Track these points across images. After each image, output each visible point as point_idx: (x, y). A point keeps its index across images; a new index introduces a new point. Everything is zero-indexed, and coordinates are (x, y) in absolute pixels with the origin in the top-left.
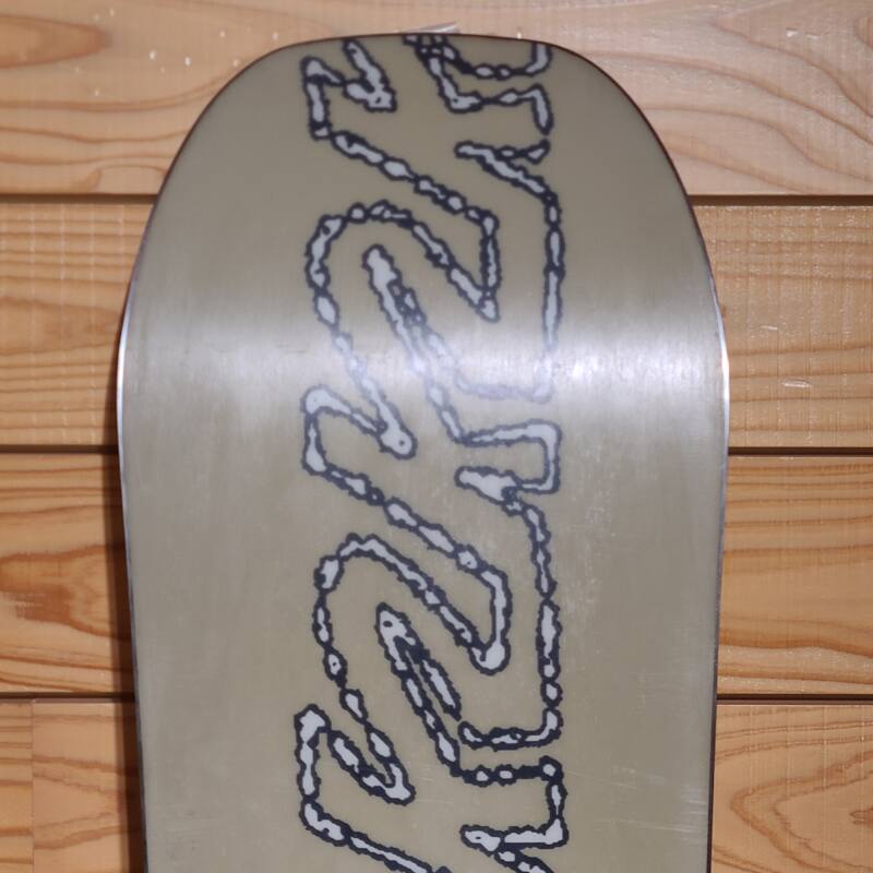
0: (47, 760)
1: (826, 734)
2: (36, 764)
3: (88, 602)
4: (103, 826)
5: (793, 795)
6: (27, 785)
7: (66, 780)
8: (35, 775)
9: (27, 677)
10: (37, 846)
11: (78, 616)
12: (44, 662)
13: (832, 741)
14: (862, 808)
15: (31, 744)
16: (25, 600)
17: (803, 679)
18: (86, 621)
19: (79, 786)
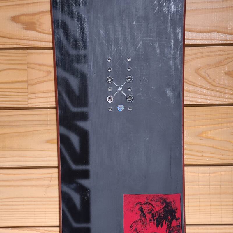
0: (31, 64)
1: (217, 53)
2: (28, 65)
3: (40, 25)
4: (44, 79)
5: (210, 69)
6: (26, 70)
7: (35, 68)
8: (28, 67)
9: (26, 44)
10: (28, 85)
11: (37, 29)
12: (29, 40)
13: (220, 55)
14: (227, 71)
15: (27, 60)
16: (25, 25)
17: (212, 40)
18: (39, 30)
19: (38, 70)
